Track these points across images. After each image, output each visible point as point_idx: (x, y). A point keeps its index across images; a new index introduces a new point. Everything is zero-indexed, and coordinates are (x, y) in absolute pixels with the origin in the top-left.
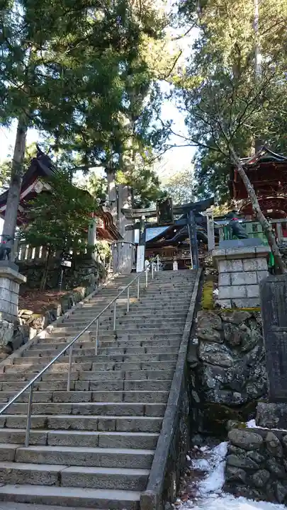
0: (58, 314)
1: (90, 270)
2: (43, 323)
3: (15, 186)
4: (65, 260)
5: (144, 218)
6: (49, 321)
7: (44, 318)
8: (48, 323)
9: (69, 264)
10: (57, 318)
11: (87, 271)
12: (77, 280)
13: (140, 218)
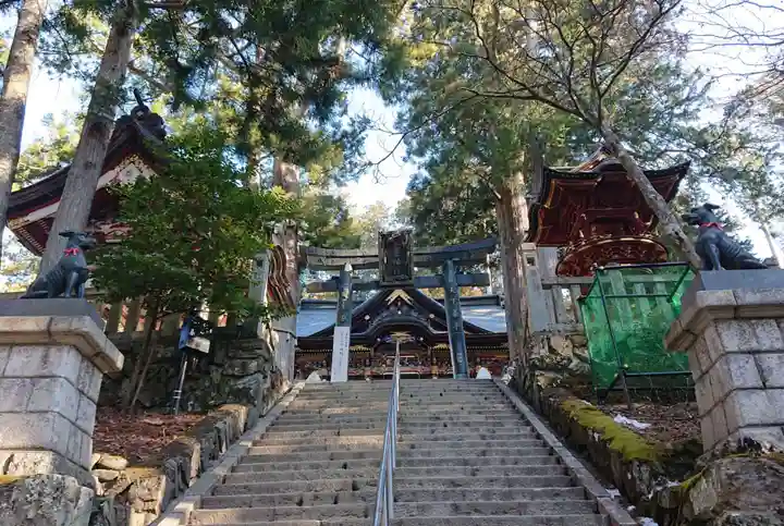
0: (193, 473)
1: (253, 365)
2: (159, 496)
3: (93, 141)
4: (197, 334)
5: (349, 268)
6: (174, 492)
7: (164, 478)
8: (172, 496)
9: (204, 345)
10: (191, 484)
11: (244, 366)
12: (218, 388)
13: (341, 268)
